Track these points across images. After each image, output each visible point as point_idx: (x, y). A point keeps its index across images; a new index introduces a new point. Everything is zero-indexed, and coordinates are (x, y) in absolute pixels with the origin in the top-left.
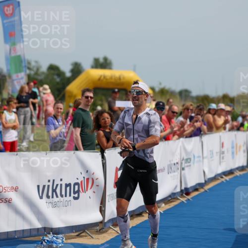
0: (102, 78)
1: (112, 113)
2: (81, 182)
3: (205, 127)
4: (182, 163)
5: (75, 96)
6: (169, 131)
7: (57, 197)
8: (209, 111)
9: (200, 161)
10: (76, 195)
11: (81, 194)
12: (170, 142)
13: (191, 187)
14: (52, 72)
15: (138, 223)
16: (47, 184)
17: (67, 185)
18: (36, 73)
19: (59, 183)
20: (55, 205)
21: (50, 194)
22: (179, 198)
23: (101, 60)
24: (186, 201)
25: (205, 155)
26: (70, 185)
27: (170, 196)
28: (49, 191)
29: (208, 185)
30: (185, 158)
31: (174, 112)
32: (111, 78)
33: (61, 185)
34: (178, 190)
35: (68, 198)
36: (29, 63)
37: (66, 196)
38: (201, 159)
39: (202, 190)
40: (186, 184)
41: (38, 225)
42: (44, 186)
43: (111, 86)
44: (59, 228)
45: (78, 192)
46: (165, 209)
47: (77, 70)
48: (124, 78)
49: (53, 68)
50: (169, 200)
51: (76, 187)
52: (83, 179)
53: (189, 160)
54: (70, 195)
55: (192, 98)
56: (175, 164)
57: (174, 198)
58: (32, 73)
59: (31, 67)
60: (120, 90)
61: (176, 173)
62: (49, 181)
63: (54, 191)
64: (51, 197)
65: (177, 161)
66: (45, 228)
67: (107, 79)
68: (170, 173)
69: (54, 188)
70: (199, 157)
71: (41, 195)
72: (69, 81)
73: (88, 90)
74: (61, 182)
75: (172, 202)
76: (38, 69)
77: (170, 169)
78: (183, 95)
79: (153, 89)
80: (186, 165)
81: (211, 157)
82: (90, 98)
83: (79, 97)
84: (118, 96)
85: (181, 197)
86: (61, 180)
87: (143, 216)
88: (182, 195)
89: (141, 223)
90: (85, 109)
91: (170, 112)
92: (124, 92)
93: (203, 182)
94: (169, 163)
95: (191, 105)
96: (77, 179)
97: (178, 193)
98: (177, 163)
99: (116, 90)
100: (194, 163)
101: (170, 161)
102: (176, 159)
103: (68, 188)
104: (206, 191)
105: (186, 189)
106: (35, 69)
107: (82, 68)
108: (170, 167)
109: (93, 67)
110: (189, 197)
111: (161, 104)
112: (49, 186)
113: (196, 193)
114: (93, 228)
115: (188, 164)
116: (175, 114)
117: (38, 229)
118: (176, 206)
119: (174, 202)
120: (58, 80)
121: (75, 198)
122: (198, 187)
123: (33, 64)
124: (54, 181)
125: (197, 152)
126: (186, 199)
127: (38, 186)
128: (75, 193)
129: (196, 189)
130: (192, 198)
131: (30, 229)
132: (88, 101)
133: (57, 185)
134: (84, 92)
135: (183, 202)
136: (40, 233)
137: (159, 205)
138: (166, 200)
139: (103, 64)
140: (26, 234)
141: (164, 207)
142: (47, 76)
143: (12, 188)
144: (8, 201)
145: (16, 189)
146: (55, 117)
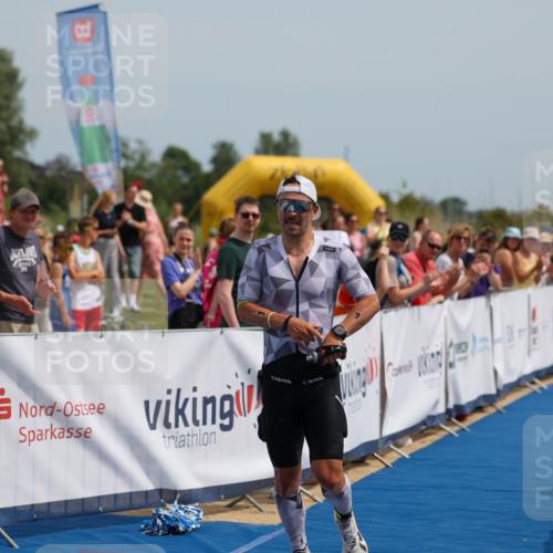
0: (279, 174)
2: (237, 393)
3: (497, 277)
5: (222, 213)
6: (420, 285)
7: (186, 424)
8: (505, 243)
9: (486, 348)
10: (226, 422)
11: (238, 420)
12: (424, 309)
13: (469, 403)
14: (173, 162)
16: (165, 398)
17: (206, 401)
18: (140, 166)
19: (191, 395)
20: (182, 443)
21: (172, 419)
22: (443, 426)
23: (276, 137)
24: (457, 432)
25: (497, 335)
26: (212, 399)
27: (423, 423)
28: (170, 412)
29: (503, 398)
30: (455, 342)
31: (433, 246)
33: (195, 400)
34: (441, 409)
35: (209, 427)
36: (125, 145)
37: (205, 423)
38: (490, 343)
39: (491, 410)
40: (457, 396)
41: (147, 485)
42: (159, 403)
44: (190, 491)
45: (231, 414)
46: (413, 451)
47: (225, 159)
48: (324, 174)
49: (175, 155)
50: (422, 432)
51: (227, 404)
52: (241, 387)
53: (463, 347)
54: (214, 422)
55: (470, 215)
56: (433, 355)
57: (433, 427)
58: (132, 164)
59: (129, 152)
61: (436, 375)
63: (180, 412)
64: (173, 425)
65: (439, 349)
66: (161, 492)
68: (424, 373)
69: (180, 406)
70: (484, 339)
71: (152, 422)
72: (209, 181)
73: (248, 200)
74: (195, 395)
75: (426, 435)
76: (143, 157)
77: (424, 364)
78: (450, 208)
79: (385, 197)
80: (457, 356)
81: (510, 341)
82: (251, 218)
83: (231, 215)
85: (446, 425)
86: (195, 389)
87: (367, 465)
88: (449, 420)
89: (361, 480)
90: (243, 240)
91: (426, 246)
93: (494, 391)
94: (420, 353)
95: (467, 229)
96: (229, 387)
97: (440, 415)
98: (438, 353)
100: (473, 353)
101: (423, 349)
102: (437, 345)
103: (209, 407)
104: (499, 411)
105: (458, 408)
106: (137, 157)
107: (235, 153)
108: (423, 361)
109: (258, 152)
110: (464, 425)
111: (400, 226)
112: (168, 402)
113: (478, 417)
114: (262, 491)
115: (462, 355)
116: (436, 250)
117: (146, 493)
118: (436, 443)
119: (430, 434)
120: (185, 179)
121: (224, 428)
122: (482, 404)
123: (133, 146)
124: (179, 391)
126: (456, 428)
127: (147, 403)
128: (223, 416)
129: (477, 407)
130: (470, 427)
131: (131, 493)
132: (249, 224)
133: (186, 400)
134: (239, 204)
135: (451, 434)
136: (150, 501)
137: (400, 441)
138: (415, 431)
139: (282, 145)
140: (121, 504)
141: (411, 446)
142: (162, 172)
143: (92, 407)
144: (83, 435)
145: (100, 409)
146: (178, 257)
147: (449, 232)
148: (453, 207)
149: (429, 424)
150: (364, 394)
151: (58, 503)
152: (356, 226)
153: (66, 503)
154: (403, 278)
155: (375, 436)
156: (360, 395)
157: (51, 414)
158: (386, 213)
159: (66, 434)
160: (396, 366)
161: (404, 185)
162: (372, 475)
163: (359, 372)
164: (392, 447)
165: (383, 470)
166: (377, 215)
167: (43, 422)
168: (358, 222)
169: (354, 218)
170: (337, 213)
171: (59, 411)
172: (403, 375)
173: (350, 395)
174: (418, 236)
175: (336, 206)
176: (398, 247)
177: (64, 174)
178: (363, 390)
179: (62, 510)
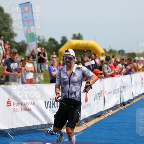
0: (78, 44)
1: (83, 63)
4: (121, 89)
7: (55, 107)
8: (135, 61)
12: (114, 78)
13: (126, 101)
14: (51, 42)
15: (98, 121)
16: (50, 101)
18: (43, 43)
21: (51, 106)
22: (119, 107)
23: (77, 35)
24: (123, 109)
25: (133, 84)
27: (115, 106)
29: (135, 100)
30: (122, 86)
31: (117, 62)
32: (82, 44)
34: (119, 103)
36: (39, 37)
38: (131, 86)
39: (132, 103)
40: (123, 99)
41: (45, 122)
42: (48, 102)
43: (82, 49)
46: (112, 113)
47: (64, 41)
48: (89, 44)
49: (52, 40)
50: (114, 109)
53: (124, 87)
55: (126, 54)
56: (117, 89)
57: (117, 108)
58: (41, 42)
60: (87, 51)
61: (118, 94)
62: (51, 99)
64: (52, 107)
65: (118, 88)
66: (49, 124)
67: (80, 45)
68: (115, 94)
70: (130, 85)
72: (60, 46)
75: (115, 109)
76: (44, 40)
77: (115, 91)
79: (105, 50)
80: (123, 90)
84: (86, 54)
87: (101, 117)
88: (121, 106)
89: (100, 121)
91: (115, 62)
92: (89, 52)
93: (132, 98)
94: (114, 89)
95: (125, 57)
97: (119, 105)
98: (118, 89)
99: (85, 51)
100: (127, 88)
101: (114, 88)
104: (134, 103)
105: (123, 102)
106: (42, 40)
107: (67, 39)
108: (114, 91)
109: (72, 39)
110: (125, 107)
111: (108, 57)
113: (128, 105)
117: (45, 125)
118: (118, 112)
119: (117, 109)
120: (54, 46)
122: (129, 101)
123: (41, 38)
124: (53, 99)
125: (129, 83)
126: (123, 108)
127: (45, 102)
129: (128, 102)
131: (41, 125)
135: (121, 109)
136: (46, 126)
137: (109, 111)
138: (113, 109)
139: (78, 37)
140: (39, 127)
141: (112, 112)
142: (49, 44)
143: (32, 103)
144: (29, 110)
145: (33, 104)
146: (52, 65)
147: (121, 58)
148: (121, 52)
149: (116, 107)
150: (100, 99)
151: (23, 127)
152: (97, 57)
153: (25, 127)
154: (109, 70)
155: (102, 110)
156: (99, 100)
157: (21, 105)
158: (105, 54)
159: (25, 110)
160: (108, 92)
161: (110, 47)
162: (102, 120)
163: (98, 94)
164: (107, 112)
165: (105, 118)
166: (102, 54)
167: (19, 107)
168: (98, 56)
169: (97, 55)
170: (92, 54)
171: (23, 104)
172: (110, 95)
173: (96, 99)
174: (113, 59)
175: (92, 52)
176: (107, 62)
177: (24, 45)
178: (99, 98)
179: (24, 129)
